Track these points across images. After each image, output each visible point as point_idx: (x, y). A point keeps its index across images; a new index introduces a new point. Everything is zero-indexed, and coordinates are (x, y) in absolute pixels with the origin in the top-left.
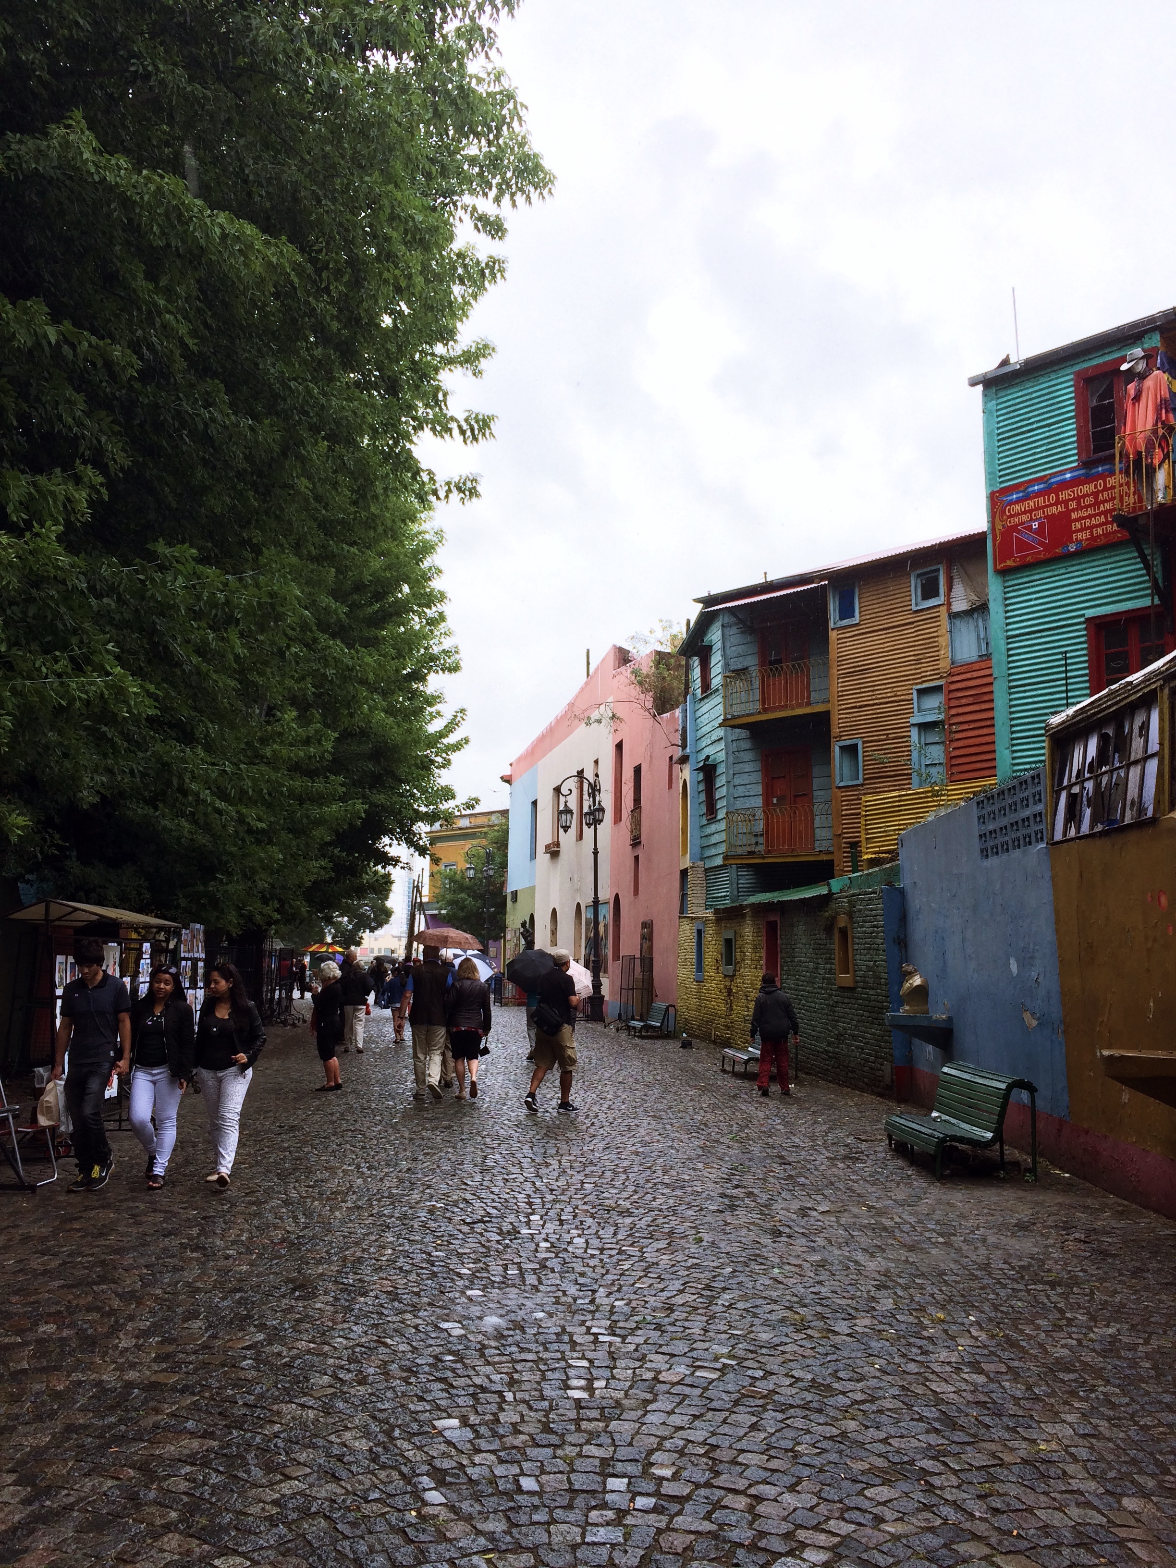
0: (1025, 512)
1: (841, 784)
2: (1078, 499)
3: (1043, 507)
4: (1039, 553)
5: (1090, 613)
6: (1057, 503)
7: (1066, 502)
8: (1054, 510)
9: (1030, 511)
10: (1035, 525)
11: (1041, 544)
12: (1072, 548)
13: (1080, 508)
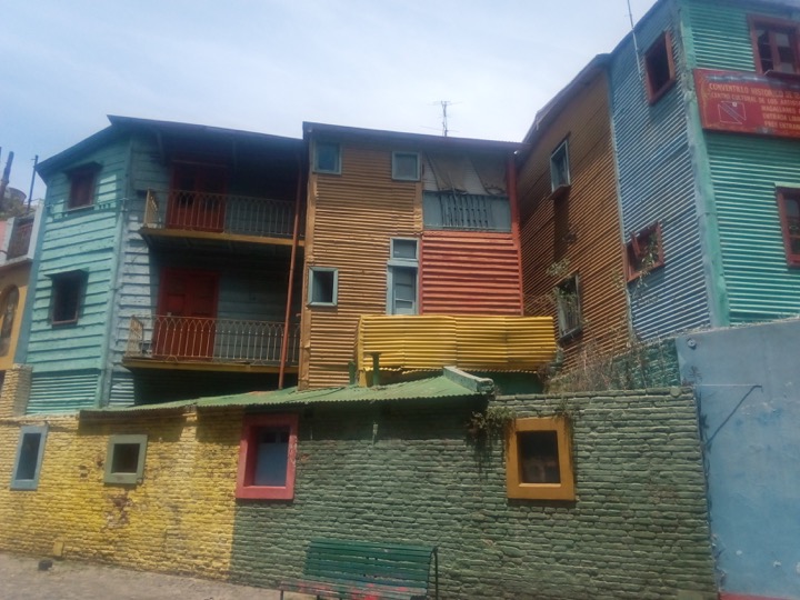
0: (726, 92)
1: (313, 304)
2: (766, 98)
3: (740, 94)
4: (739, 126)
5: (778, 184)
6: (750, 94)
7: (757, 97)
8: (748, 99)
9: (731, 93)
10: (735, 104)
11: (739, 119)
12: (765, 131)
13: (766, 104)
